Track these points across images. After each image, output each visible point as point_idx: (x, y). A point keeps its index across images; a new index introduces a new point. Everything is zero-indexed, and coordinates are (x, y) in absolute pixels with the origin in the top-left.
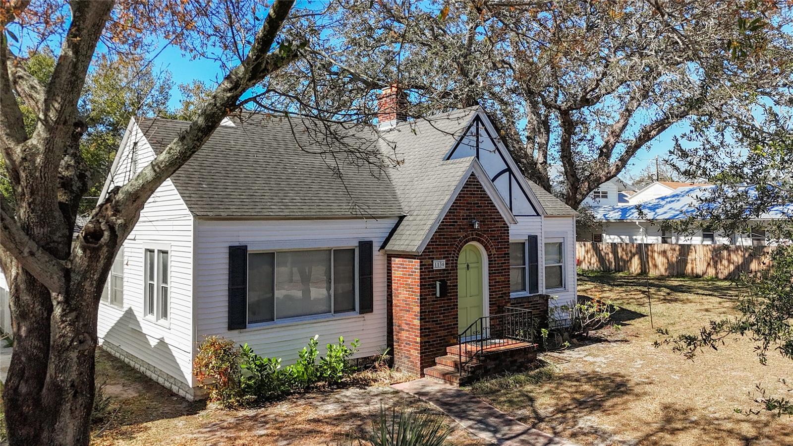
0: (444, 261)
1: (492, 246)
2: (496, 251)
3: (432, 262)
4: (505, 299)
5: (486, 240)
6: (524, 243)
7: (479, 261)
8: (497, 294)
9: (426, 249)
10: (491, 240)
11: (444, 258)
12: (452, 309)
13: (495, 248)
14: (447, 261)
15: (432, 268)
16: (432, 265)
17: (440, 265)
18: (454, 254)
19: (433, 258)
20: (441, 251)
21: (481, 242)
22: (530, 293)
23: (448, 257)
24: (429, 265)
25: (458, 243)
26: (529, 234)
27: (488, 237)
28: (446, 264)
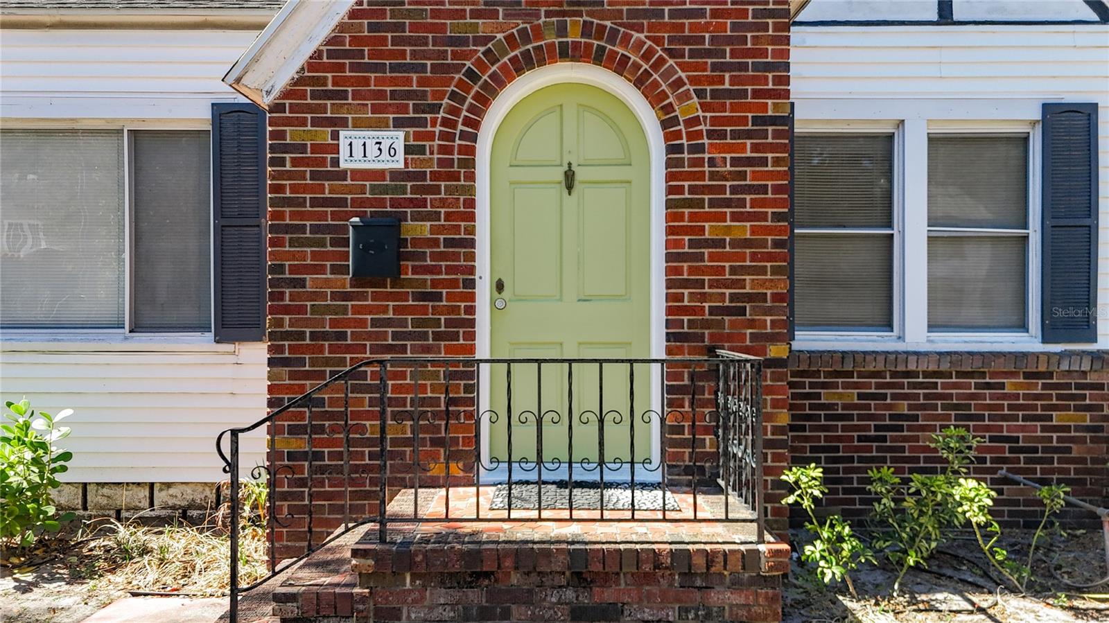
0: (397, 138)
1: (679, 83)
2: (705, 107)
3: (335, 136)
4: (752, 324)
5: (647, 56)
6: (1025, 139)
7: (631, 157)
8: (704, 297)
9: (298, 82)
10: (672, 53)
11: (398, 124)
12: (438, 337)
13: (699, 94)
14: (418, 136)
15: (336, 162)
16: (336, 149)
17: (372, 150)
18: (455, 111)
19: (343, 123)
20: (380, 95)
21: (620, 66)
22: (1044, 341)
23: (423, 123)
24: (316, 148)
25: (479, 63)
26: (1052, 98)
27: (658, 41)
28: (408, 150)
